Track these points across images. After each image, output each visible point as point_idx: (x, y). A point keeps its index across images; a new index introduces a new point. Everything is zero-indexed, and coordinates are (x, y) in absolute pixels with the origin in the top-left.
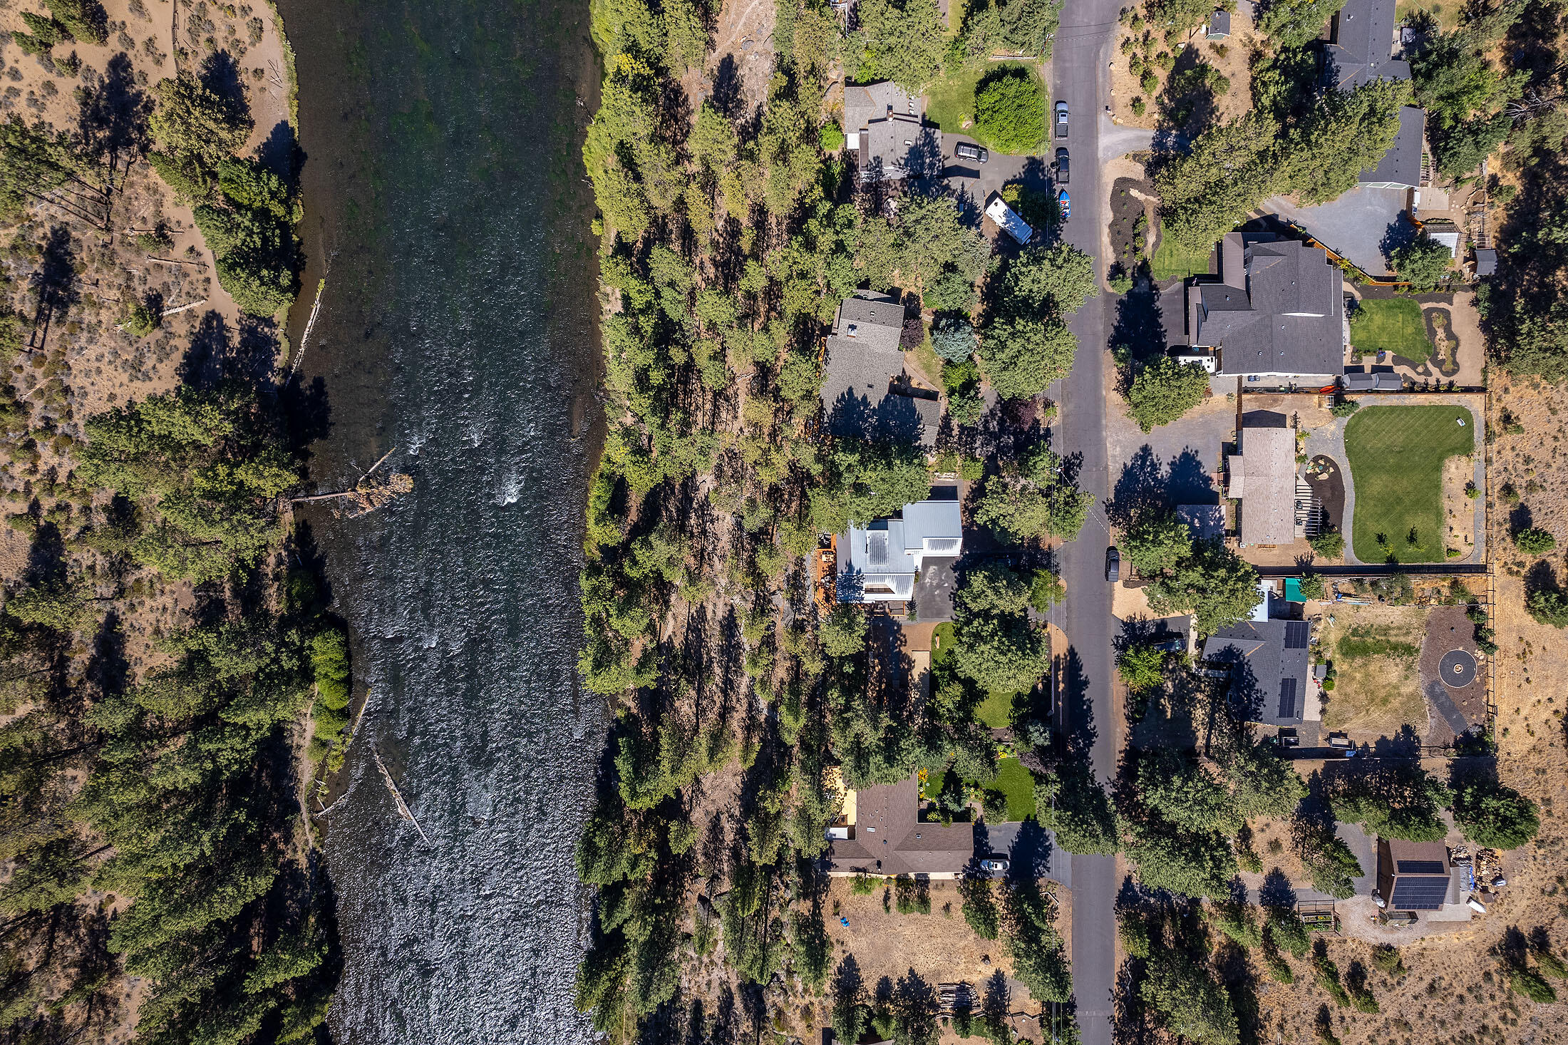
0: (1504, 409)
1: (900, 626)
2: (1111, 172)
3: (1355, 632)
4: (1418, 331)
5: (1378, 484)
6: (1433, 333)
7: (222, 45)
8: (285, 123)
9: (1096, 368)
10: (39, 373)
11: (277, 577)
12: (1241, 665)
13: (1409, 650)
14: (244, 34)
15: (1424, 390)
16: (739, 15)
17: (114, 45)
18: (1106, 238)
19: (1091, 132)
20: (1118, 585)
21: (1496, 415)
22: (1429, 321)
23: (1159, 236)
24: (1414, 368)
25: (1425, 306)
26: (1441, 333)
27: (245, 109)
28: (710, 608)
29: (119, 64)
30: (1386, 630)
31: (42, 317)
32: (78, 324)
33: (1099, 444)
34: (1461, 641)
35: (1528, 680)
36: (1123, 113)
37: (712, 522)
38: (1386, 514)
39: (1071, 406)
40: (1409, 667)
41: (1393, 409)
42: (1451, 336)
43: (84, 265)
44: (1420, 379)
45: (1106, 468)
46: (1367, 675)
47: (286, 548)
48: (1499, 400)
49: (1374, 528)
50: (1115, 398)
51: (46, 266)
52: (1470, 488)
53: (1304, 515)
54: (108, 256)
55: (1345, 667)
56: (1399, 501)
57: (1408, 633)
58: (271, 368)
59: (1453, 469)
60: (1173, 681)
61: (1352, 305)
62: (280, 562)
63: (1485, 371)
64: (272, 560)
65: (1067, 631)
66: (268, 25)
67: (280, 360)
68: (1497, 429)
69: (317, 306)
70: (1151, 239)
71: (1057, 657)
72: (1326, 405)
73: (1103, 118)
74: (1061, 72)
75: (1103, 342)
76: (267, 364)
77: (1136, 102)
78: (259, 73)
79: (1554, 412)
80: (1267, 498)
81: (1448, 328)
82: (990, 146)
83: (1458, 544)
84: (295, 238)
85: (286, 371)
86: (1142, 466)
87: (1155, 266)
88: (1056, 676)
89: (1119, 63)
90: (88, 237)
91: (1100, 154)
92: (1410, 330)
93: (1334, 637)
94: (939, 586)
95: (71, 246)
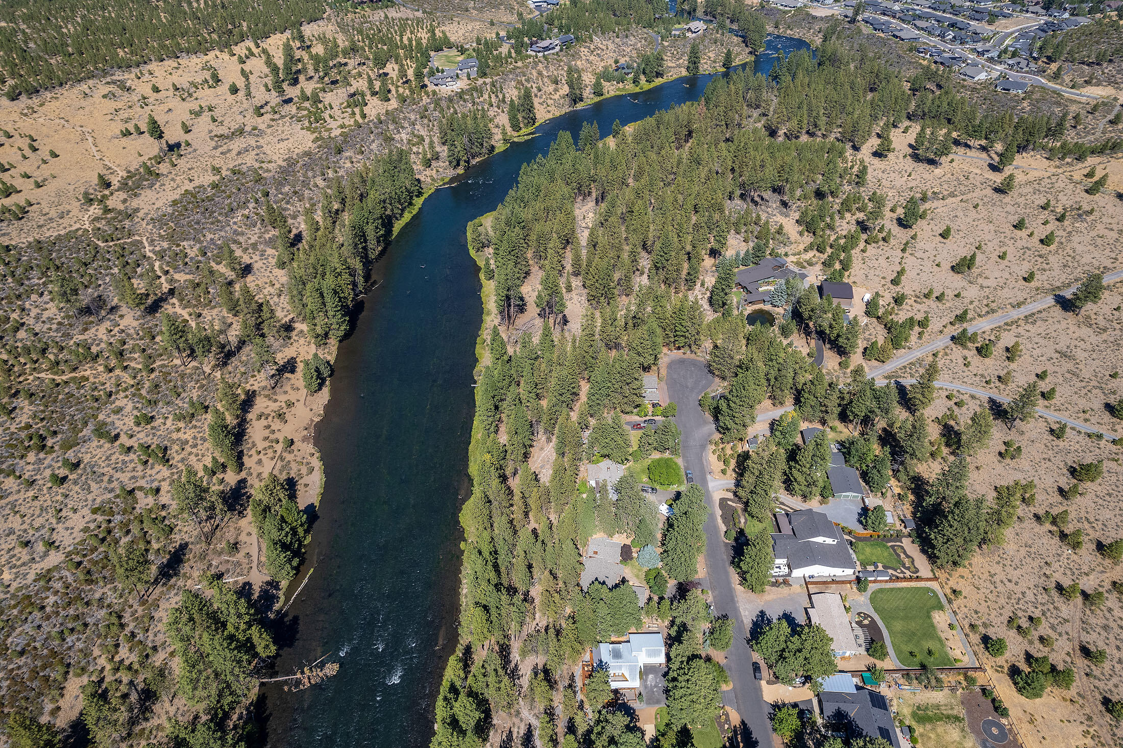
0: (951, 588)
1: (634, 711)
2: (717, 496)
3: (919, 708)
4: (891, 555)
5: (898, 626)
6: (899, 556)
7: (292, 475)
8: (313, 504)
9: (727, 574)
10: (140, 609)
11: (235, 727)
12: (850, 722)
13: (957, 719)
14: (304, 470)
15: (905, 579)
16: (538, 457)
17: (243, 475)
18: (720, 521)
19: (704, 482)
20: (763, 683)
21: (948, 591)
22: (895, 551)
23: (746, 520)
24: (895, 570)
25: (890, 544)
26: (902, 556)
27: (296, 498)
28: (515, 730)
29: (242, 483)
30: (938, 707)
31: (156, 582)
32: (173, 586)
33: (736, 610)
34: (988, 714)
35: (1044, 738)
36: (718, 475)
37: (519, 679)
38: (910, 641)
39: (717, 592)
40: (963, 730)
41: (892, 589)
42: (908, 556)
43: (189, 560)
44: (901, 575)
45: (742, 621)
46: (938, 735)
47: (247, 709)
48: (946, 584)
49: (907, 648)
50: (739, 588)
51: (169, 560)
52: (951, 626)
53: (861, 641)
54: (203, 556)
55: (921, 730)
56: (914, 634)
57: (952, 709)
58: (271, 610)
59: (937, 617)
60: (812, 740)
61: (851, 543)
62: (240, 718)
63: (932, 570)
64: (235, 717)
65: (738, 710)
66: (316, 469)
67: (277, 607)
68: (952, 597)
69: (306, 580)
70: (743, 521)
71: (735, 727)
72: (854, 587)
73: (709, 477)
74: (686, 460)
75: (727, 564)
76: (269, 608)
77: (724, 472)
78: (306, 485)
79: (978, 589)
80: (835, 627)
81: (905, 553)
82: (658, 488)
83: (960, 656)
84: (303, 550)
85: (278, 612)
86: (763, 620)
87: (747, 531)
88: (737, 739)
89: (713, 458)
90: (196, 548)
91: (710, 489)
92: (886, 554)
93: (906, 711)
94: (656, 686)
95: (187, 551)
